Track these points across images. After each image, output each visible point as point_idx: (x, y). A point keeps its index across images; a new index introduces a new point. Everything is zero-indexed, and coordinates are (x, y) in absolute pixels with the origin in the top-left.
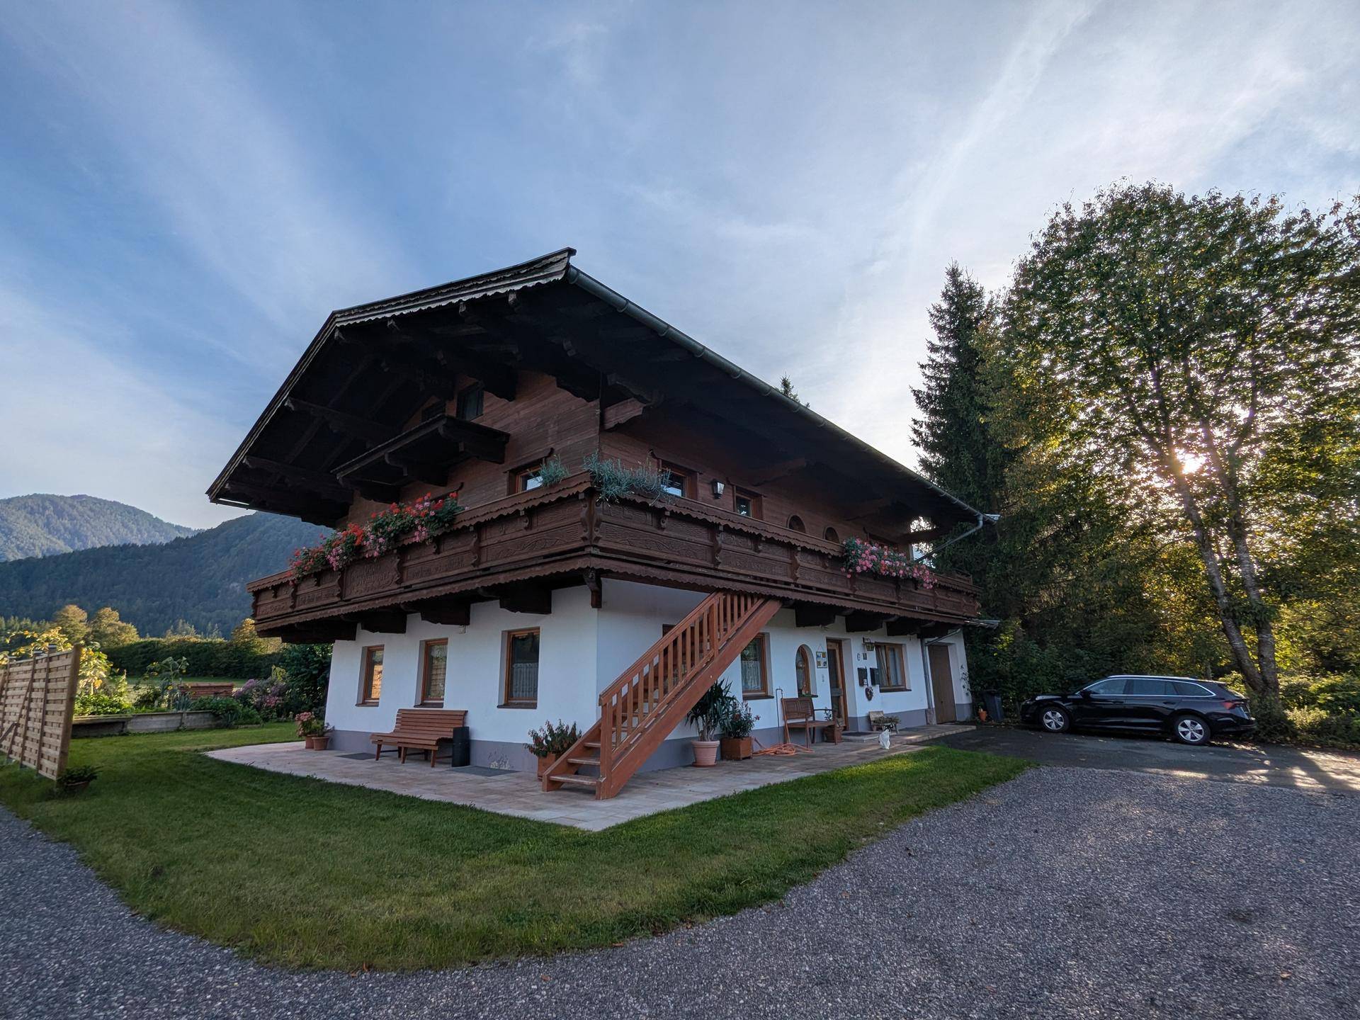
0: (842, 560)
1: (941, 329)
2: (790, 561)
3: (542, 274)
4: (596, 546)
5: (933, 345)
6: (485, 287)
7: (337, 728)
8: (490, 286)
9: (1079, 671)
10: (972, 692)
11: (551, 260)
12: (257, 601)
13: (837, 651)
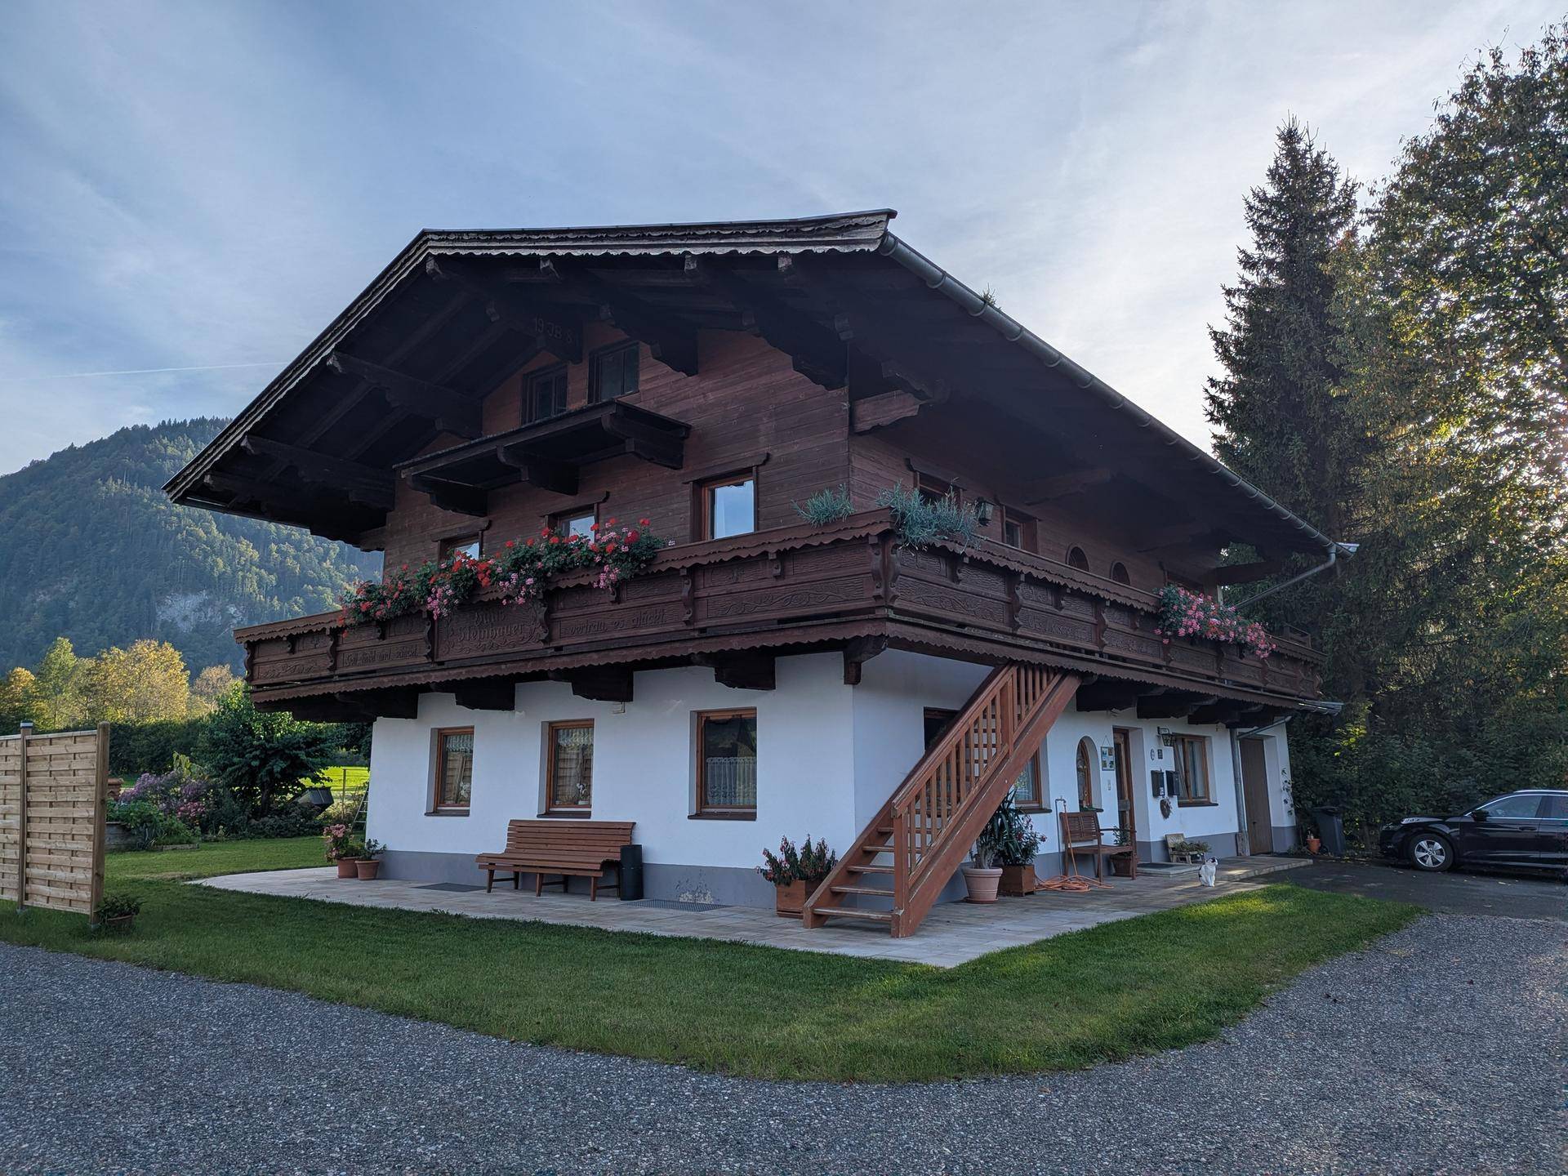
0: (1157, 617)
1: (1262, 230)
2: (1095, 621)
3: (839, 238)
4: (892, 608)
5: (1247, 256)
6: (733, 241)
7: (389, 848)
8: (744, 240)
9: (1464, 782)
10: (1297, 811)
11: (859, 220)
12: (252, 658)
13: (1122, 746)
